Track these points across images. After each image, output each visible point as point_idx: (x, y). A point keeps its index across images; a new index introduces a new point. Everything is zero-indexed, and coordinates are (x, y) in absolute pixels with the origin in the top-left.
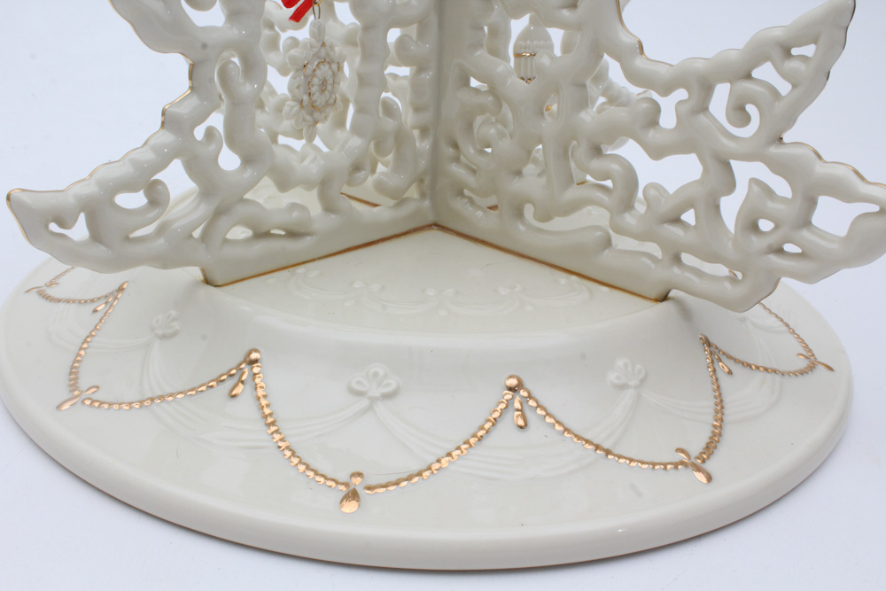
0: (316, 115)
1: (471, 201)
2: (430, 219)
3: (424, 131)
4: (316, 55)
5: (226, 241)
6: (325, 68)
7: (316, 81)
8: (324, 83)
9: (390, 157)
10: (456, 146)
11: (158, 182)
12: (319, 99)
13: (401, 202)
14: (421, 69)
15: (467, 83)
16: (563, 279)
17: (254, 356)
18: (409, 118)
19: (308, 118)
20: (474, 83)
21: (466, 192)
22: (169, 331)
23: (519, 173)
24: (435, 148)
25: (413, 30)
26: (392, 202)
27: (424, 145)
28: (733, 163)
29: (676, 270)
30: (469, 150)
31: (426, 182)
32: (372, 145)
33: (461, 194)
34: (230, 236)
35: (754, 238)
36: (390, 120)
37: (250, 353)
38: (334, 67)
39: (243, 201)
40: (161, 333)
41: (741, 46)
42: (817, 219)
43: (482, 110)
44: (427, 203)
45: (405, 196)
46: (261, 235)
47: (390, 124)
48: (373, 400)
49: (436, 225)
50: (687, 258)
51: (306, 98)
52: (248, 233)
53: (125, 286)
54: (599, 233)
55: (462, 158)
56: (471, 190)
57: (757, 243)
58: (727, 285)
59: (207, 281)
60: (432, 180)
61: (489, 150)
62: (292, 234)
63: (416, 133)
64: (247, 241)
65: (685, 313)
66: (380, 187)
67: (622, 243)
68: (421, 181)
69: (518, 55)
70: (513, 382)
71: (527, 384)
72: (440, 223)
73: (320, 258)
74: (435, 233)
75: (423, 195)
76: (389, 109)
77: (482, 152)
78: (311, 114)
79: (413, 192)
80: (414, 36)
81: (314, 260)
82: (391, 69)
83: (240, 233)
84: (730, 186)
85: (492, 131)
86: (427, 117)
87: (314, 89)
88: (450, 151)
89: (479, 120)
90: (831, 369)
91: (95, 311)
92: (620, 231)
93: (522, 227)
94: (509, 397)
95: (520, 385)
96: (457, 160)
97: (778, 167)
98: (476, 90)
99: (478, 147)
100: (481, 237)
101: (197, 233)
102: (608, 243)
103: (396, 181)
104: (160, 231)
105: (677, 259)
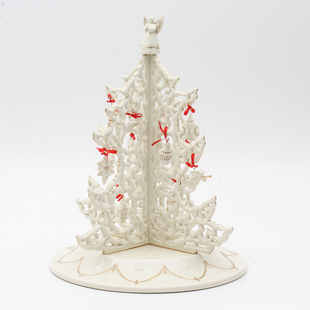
0: (124, 220)
1: (157, 237)
2: (148, 242)
3: (145, 222)
4: (124, 209)
5: (108, 246)
6: (125, 211)
7: (124, 214)
8: (125, 214)
9: (138, 229)
10: (153, 225)
11: (97, 234)
12: (124, 217)
13: (141, 239)
14: (144, 209)
15: (155, 211)
16: (176, 252)
17: (116, 265)
18: (142, 220)
19: (122, 221)
20: (156, 211)
21: (156, 236)
22: (98, 263)
23: (167, 230)
24: (148, 226)
25: (142, 201)
26: (139, 239)
27: (146, 225)
28: (204, 225)
29: (197, 247)
30: (156, 226)
31: (147, 234)
32: (134, 226)
33: (155, 236)
34: (108, 245)
35: (208, 239)
36: (138, 220)
37: (115, 265)
38: (127, 210)
39: (110, 238)
40: (96, 263)
41: (202, 204)
42: (218, 235)
43: (158, 217)
44: (147, 239)
45: (142, 237)
46: (113, 245)
47: (138, 221)
48: (139, 270)
49: (149, 244)
50: (199, 245)
51: (122, 217)
52: (111, 244)
53: (83, 257)
54: (183, 242)
55: (154, 228)
56: (157, 235)
57: (209, 240)
58: (206, 249)
59: (104, 254)
60: (148, 233)
61: (160, 226)
62: (119, 245)
63: (144, 223)
64: (111, 246)
65: (200, 256)
66: (136, 235)
67: (187, 243)
68: (145, 234)
69: (167, 203)
70: (164, 267)
71: (166, 267)
72: (150, 243)
73: (125, 250)
74: (149, 245)
75: (146, 237)
76: (137, 218)
77: (159, 226)
78: (122, 220)
79: (144, 236)
80: (142, 202)
81: (123, 251)
82: (138, 208)
83: (110, 244)
84: (204, 230)
85: (160, 222)
86: (146, 219)
87: (123, 215)
88: (152, 227)
89: (158, 219)
90: (237, 269)
91: (77, 263)
92: (187, 241)
93: (168, 242)
94: (163, 269)
95: (165, 267)
96: (153, 228)
97: (210, 226)
98: (157, 213)
99: (158, 225)
100: (160, 245)
101: (102, 244)
102: (185, 244)
103: (140, 234)
104: (97, 243)
105: (197, 245)
